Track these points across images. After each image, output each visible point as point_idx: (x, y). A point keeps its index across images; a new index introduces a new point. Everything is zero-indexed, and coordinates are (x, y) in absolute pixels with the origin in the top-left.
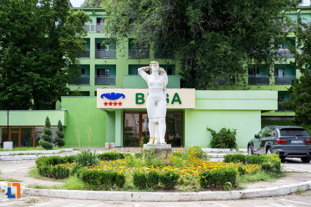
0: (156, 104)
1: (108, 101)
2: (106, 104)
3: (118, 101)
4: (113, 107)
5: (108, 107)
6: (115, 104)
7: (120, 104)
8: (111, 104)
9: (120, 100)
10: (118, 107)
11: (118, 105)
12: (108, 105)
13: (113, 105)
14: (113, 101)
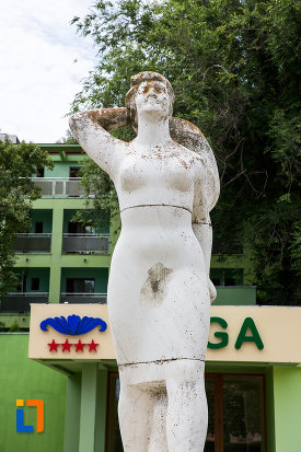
0: (155, 287)
1: (60, 339)
2: (53, 347)
3: (86, 339)
4: (73, 355)
5: (60, 355)
6: (80, 347)
7: (93, 347)
8: (66, 347)
9: (94, 336)
10: (86, 355)
11: (86, 349)
12: (60, 349)
13: (73, 349)
14: (74, 340)
